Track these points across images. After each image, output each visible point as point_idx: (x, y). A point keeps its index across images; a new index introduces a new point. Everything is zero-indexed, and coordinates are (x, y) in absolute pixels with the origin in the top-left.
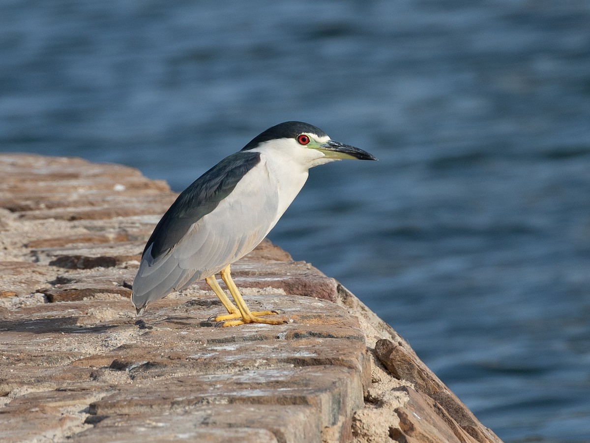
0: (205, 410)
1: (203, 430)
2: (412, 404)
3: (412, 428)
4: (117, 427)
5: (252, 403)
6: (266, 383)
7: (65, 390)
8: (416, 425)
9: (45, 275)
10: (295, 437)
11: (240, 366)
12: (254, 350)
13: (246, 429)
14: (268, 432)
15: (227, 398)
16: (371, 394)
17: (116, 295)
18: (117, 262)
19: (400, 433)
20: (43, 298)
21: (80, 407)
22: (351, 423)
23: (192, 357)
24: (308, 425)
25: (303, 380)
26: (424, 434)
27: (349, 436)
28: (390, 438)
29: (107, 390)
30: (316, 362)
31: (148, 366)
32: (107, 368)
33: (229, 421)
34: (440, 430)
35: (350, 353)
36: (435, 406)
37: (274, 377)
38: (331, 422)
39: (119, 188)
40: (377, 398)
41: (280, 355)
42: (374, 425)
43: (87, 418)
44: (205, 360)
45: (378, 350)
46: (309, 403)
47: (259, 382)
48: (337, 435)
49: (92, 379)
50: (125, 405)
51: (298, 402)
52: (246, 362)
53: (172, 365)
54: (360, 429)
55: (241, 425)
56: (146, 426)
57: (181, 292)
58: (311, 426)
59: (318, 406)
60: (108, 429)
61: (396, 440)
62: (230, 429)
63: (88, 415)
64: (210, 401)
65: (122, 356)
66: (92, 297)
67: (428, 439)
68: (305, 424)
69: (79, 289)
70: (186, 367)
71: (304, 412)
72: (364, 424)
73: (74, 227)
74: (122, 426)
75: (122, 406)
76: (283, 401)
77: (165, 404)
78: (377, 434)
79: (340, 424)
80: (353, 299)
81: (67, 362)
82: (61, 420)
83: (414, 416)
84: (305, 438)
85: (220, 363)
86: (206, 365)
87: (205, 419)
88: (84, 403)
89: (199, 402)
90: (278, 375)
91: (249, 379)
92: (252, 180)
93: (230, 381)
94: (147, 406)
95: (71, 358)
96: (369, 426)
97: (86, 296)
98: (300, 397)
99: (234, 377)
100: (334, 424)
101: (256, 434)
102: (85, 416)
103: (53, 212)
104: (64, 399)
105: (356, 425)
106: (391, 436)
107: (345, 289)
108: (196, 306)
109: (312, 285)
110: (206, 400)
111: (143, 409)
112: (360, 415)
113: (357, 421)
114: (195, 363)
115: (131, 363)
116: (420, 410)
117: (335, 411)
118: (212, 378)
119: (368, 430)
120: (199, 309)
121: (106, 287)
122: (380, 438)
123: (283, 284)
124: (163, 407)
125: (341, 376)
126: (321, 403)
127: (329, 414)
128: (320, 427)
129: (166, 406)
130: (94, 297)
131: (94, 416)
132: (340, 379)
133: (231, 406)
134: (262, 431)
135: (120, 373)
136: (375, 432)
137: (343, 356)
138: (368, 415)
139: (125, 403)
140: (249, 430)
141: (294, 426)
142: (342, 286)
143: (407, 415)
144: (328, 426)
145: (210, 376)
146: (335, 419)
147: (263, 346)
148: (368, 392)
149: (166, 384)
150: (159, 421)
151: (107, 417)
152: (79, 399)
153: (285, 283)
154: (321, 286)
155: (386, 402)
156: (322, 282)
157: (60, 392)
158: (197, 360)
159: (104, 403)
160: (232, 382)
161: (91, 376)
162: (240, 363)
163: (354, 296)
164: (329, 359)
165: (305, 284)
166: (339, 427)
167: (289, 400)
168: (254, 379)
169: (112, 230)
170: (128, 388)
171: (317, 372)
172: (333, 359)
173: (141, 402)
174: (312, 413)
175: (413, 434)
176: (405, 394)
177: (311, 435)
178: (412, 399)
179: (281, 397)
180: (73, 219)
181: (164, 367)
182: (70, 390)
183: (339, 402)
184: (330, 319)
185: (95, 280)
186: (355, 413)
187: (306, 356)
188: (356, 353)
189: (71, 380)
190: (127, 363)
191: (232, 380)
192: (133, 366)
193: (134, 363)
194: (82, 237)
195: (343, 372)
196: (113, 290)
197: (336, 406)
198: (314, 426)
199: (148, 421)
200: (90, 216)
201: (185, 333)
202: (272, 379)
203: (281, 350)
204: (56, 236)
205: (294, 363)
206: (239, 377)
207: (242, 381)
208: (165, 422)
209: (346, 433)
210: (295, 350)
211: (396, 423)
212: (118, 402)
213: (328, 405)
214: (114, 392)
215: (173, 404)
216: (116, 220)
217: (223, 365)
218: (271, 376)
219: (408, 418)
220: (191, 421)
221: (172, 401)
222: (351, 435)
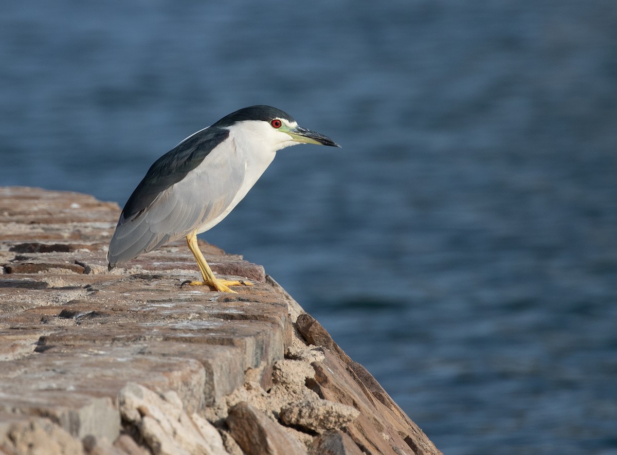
0: (142, 344)
1: (139, 356)
2: (327, 362)
3: (325, 380)
4: (63, 353)
5: (184, 342)
6: (197, 330)
7: (18, 329)
8: (330, 378)
9: (6, 256)
10: (222, 369)
11: (175, 318)
12: (188, 307)
13: (178, 358)
14: (197, 362)
15: (162, 337)
16: (290, 351)
17: (67, 270)
18: (70, 250)
19: (315, 383)
20: (2, 270)
21: (30, 341)
22: (272, 371)
23: (132, 309)
24: (234, 362)
25: (231, 329)
26: (337, 386)
27: (269, 382)
28: (305, 387)
29: (55, 330)
30: (243, 318)
31: (93, 315)
32: (56, 316)
33: (163, 352)
34: (351, 387)
35: (274, 312)
36: (347, 369)
37: (205, 326)
38: (254, 364)
39: (75, 206)
40: (296, 355)
41: (211, 311)
42: (292, 375)
43: (37, 348)
44: (144, 312)
45: (299, 324)
46: (235, 345)
47: (191, 328)
48: (259, 378)
49: (42, 323)
50: (71, 339)
51: (225, 343)
52: (181, 314)
53: (115, 315)
54: (280, 377)
55: (174, 355)
56: (89, 353)
57: (126, 270)
58: (236, 363)
59: (244, 348)
60: (54, 354)
61: (311, 389)
62: (165, 357)
63: (36, 346)
64: (147, 339)
65: (70, 308)
66: (46, 271)
67: (340, 390)
68: (231, 360)
69: (35, 263)
70: (127, 317)
71: (230, 351)
72: (283, 372)
73: (34, 228)
74: (67, 352)
75: (68, 340)
76: (212, 341)
77: (107, 340)
78: (295, 382)
79: (261, 368)
80: (279, 288)
81: (20, 311)
82: (12, 346)
83: (328, 370)
84: (230, 373)
85: (157, 315)
86: (145, 316)
87: (141, 350)
88: (34, 338)
89: (137, 339)
90: (209, 325)
91: (183, 327)
92: (219, 154)
93: (165, 327)
94: (90, 340)
95: (25, 308)
96: (287, 375)
97: (41, 270)
98: (227, 339)
99: (170, 325)
100: (256, 366)
101: (187, 362)
102: (34, 346)
103: (15, 218)
104: (16, 334)
105: (276, 373)
106: (306, 385)
107: (272, 279)
108: (139, 279)
109: (243, 270)
110: (143, 338)
111: (87, 343)
112: (280, 364)
113: (277, 370)
114: (135, 314)
115: (78, 312)
116: (334, 368)
117: (258, 355)
118: (150, 324)
119: (287, 379)
120: (141, 281)
121: (59, 263)
122: (297, 386)
123: (217, 268)
124: (105, 342)
125: (265, 328)
126: (246, 345)
127: (252, 357)
128: (244, 366)
129: (108, 342)
130: (48, 271)
131: (42, 346)
132: (264, 330)
133: (165, 342)
134: (192, 361)
135: (67, 320)
136: (293, 381)
137: (267, 314)
138: (287, 365)
139: (71, 337)
140: (181, 359)
141: (220, 360)
142: (270, 276)
143: (322, 369)
144: (251, 367)
145: (148, 324)
146: (257, 362)
147: (196, 305)
148: (289, 350)
149: (108, 327)
150: (101, 350)
151: (54, 346)
152: (30, 334)
153: (219, 267)
154: (251, 272)
155: (303, 358)
156: (252, 268)
157: (13, 330)
158: (137, 312)
159: (53, 338)
160: (167, 328)
161: (42, 320)
162: (176, 316)
163: (280, 286)
164: (254, 316)
165: (237, 269)
166: (261, 370)
167: (217, 341)
168: (187, 326)
169: (67, 231)
170: (74, 329)
171: (243, 324)
172: (259, 316)
173: (85, 337)
174: (238, 353)
175: (327, 386)
176: (321, 353)
177: (235, 371)
178: (327, 358)
179: (211, 338)
180: (32, 223)
181: (107, 316)
182: (22, 328)
183: (262, 349)
184: (258, 291)
185: (50, 259)
186: (276, 363)
187: (234, 313)
188: (279, 313)
189: (23, 322)
190: (75, 312)
191: (167, 327)
192: (80, 315)
193: (81, 312)
194: (39, 235)
195: (267, 326)
196: (65, 266)
197: (259, 351)
198: (238, 364)
199: (91, 350)
200: (47, 222)
201: (128, 294)
202: (203, 327)
203: (213, 308)
204: (17, 233)
205: (223, 318)
206: (174, 324)
207: (176, 327)
208: (106, 351)
209: (266, 379)
210: (225, 308)
211: (312, 374)
212: (65, 336)
213: (252, 349)
214: (61, 331)
215: (114, 340)
216: (70, 225)
217: (160, 316)
218: (203, 325)
219: (323, 371)
220: (129, 351)
221: (113, 338)
222: (271, 382)
